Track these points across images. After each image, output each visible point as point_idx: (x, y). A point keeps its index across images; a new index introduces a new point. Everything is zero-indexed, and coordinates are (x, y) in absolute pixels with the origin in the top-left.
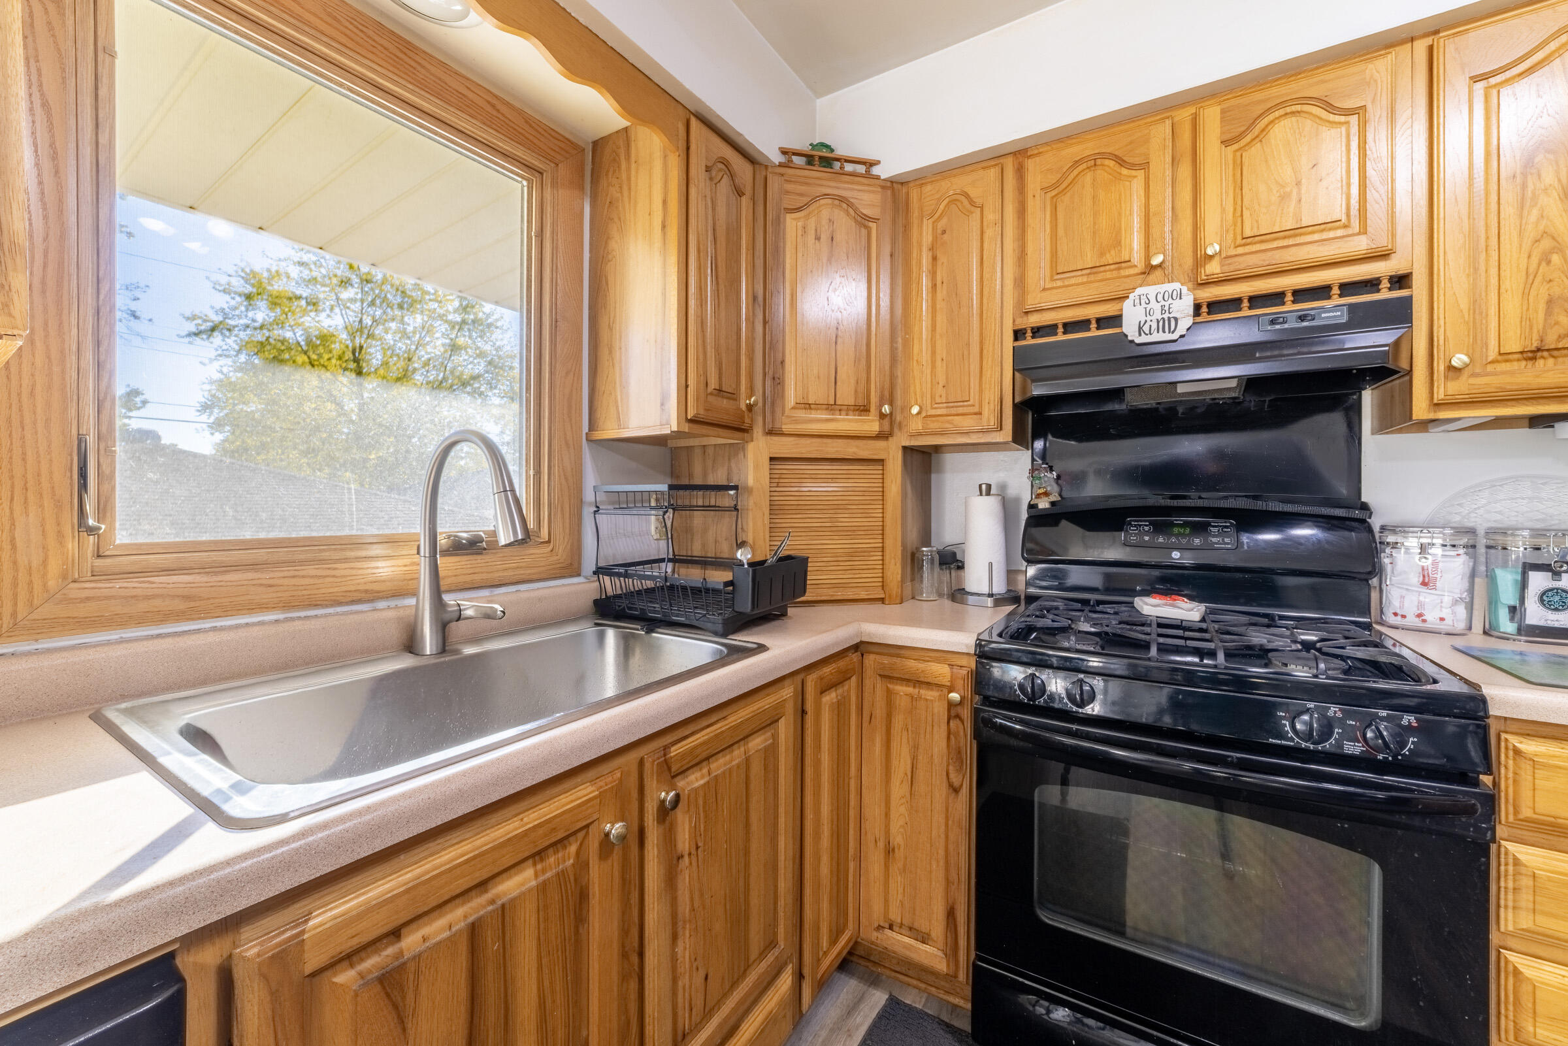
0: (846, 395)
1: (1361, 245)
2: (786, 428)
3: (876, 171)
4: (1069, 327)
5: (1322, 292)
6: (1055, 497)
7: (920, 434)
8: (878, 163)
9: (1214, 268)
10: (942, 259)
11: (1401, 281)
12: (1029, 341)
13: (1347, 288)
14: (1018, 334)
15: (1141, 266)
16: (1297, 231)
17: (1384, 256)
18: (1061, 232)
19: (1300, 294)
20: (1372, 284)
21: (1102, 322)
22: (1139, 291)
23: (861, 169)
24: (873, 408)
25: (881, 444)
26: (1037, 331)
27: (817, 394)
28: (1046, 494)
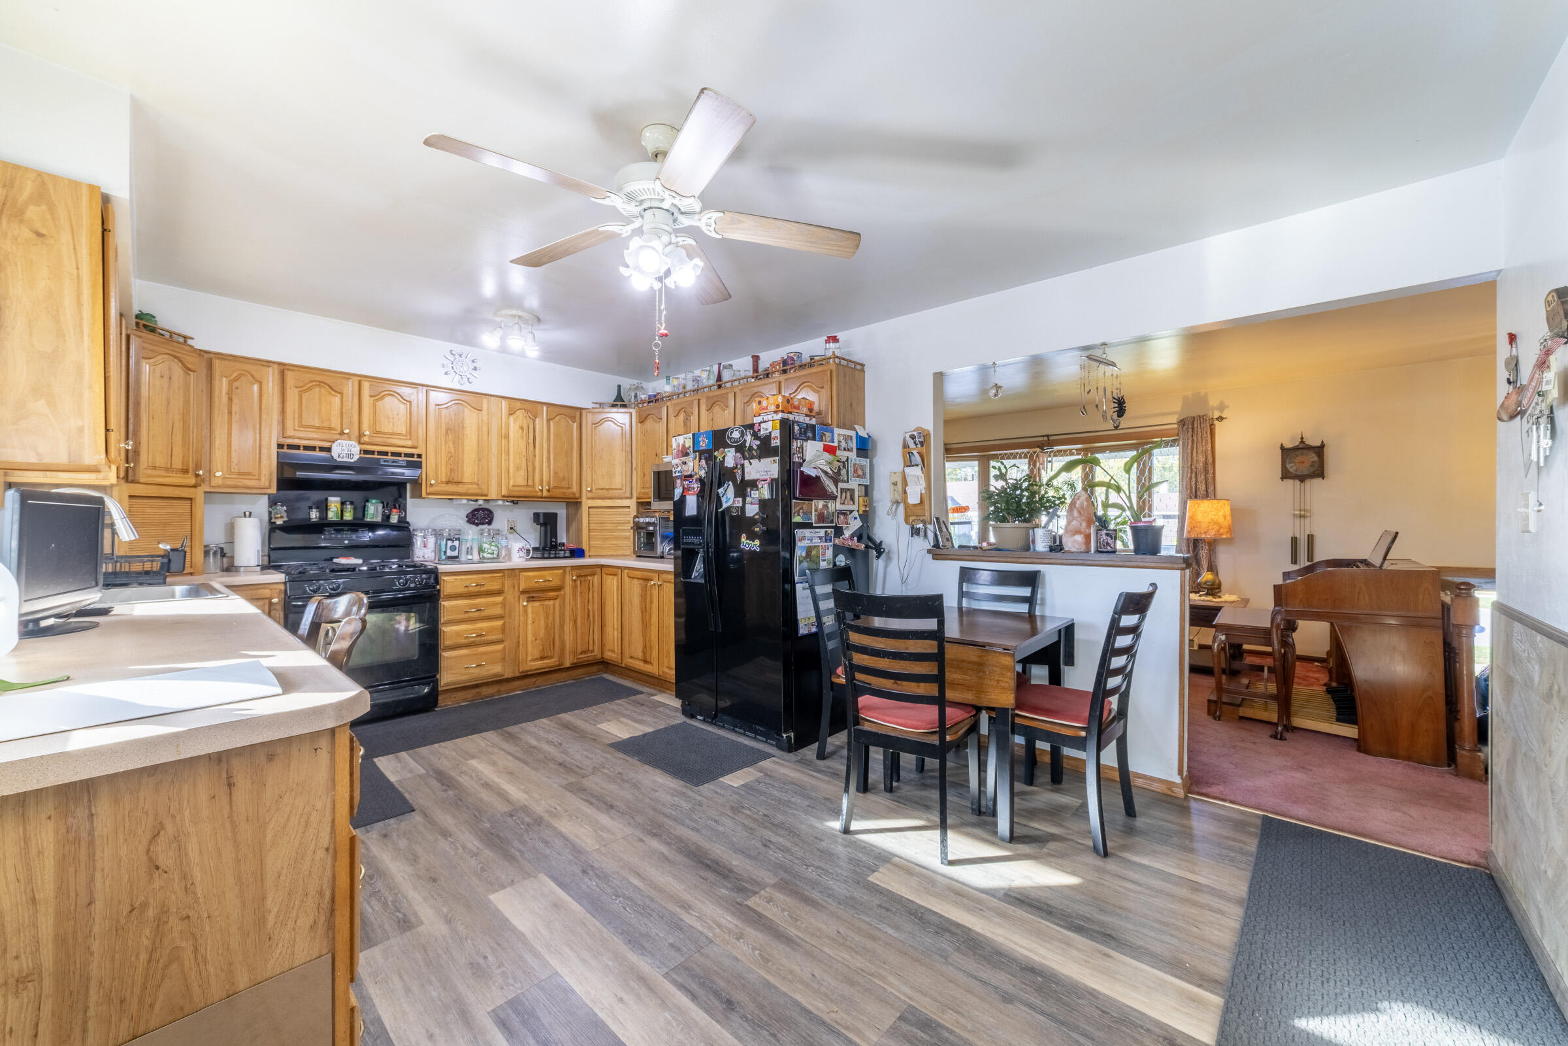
0: (177, 464)
1: (409, 443)
2: (142, 480)
3: (190, 342)
4: (306, 448)
5: (399, 455)
6: (286, 519)
7: (219, 487)
8: (193, 339)
9: (366, 439)
10: (235, 400)
11: (419, 456)
12: (285, 450)
13: (406, 455)
14: (280, 446)
15: (339, 431)
16: (392, 434)
17: (415, 448)
18: (304, 408)
19: (393, 454)
20: (412, 455)
21: (322, 449)
22: (339, 441)
23: (182, 340)
24: (191, 471)
25: (193, 490)
26: (290, 447)
27: (161, 461)
28: (282, 517)
